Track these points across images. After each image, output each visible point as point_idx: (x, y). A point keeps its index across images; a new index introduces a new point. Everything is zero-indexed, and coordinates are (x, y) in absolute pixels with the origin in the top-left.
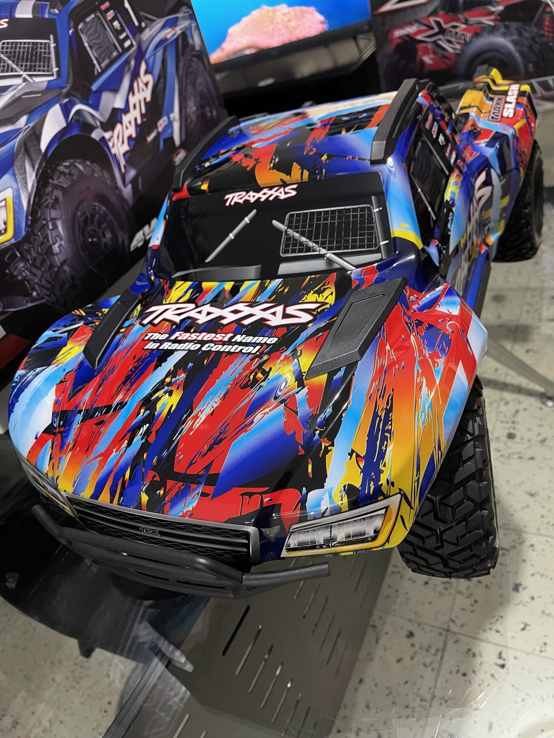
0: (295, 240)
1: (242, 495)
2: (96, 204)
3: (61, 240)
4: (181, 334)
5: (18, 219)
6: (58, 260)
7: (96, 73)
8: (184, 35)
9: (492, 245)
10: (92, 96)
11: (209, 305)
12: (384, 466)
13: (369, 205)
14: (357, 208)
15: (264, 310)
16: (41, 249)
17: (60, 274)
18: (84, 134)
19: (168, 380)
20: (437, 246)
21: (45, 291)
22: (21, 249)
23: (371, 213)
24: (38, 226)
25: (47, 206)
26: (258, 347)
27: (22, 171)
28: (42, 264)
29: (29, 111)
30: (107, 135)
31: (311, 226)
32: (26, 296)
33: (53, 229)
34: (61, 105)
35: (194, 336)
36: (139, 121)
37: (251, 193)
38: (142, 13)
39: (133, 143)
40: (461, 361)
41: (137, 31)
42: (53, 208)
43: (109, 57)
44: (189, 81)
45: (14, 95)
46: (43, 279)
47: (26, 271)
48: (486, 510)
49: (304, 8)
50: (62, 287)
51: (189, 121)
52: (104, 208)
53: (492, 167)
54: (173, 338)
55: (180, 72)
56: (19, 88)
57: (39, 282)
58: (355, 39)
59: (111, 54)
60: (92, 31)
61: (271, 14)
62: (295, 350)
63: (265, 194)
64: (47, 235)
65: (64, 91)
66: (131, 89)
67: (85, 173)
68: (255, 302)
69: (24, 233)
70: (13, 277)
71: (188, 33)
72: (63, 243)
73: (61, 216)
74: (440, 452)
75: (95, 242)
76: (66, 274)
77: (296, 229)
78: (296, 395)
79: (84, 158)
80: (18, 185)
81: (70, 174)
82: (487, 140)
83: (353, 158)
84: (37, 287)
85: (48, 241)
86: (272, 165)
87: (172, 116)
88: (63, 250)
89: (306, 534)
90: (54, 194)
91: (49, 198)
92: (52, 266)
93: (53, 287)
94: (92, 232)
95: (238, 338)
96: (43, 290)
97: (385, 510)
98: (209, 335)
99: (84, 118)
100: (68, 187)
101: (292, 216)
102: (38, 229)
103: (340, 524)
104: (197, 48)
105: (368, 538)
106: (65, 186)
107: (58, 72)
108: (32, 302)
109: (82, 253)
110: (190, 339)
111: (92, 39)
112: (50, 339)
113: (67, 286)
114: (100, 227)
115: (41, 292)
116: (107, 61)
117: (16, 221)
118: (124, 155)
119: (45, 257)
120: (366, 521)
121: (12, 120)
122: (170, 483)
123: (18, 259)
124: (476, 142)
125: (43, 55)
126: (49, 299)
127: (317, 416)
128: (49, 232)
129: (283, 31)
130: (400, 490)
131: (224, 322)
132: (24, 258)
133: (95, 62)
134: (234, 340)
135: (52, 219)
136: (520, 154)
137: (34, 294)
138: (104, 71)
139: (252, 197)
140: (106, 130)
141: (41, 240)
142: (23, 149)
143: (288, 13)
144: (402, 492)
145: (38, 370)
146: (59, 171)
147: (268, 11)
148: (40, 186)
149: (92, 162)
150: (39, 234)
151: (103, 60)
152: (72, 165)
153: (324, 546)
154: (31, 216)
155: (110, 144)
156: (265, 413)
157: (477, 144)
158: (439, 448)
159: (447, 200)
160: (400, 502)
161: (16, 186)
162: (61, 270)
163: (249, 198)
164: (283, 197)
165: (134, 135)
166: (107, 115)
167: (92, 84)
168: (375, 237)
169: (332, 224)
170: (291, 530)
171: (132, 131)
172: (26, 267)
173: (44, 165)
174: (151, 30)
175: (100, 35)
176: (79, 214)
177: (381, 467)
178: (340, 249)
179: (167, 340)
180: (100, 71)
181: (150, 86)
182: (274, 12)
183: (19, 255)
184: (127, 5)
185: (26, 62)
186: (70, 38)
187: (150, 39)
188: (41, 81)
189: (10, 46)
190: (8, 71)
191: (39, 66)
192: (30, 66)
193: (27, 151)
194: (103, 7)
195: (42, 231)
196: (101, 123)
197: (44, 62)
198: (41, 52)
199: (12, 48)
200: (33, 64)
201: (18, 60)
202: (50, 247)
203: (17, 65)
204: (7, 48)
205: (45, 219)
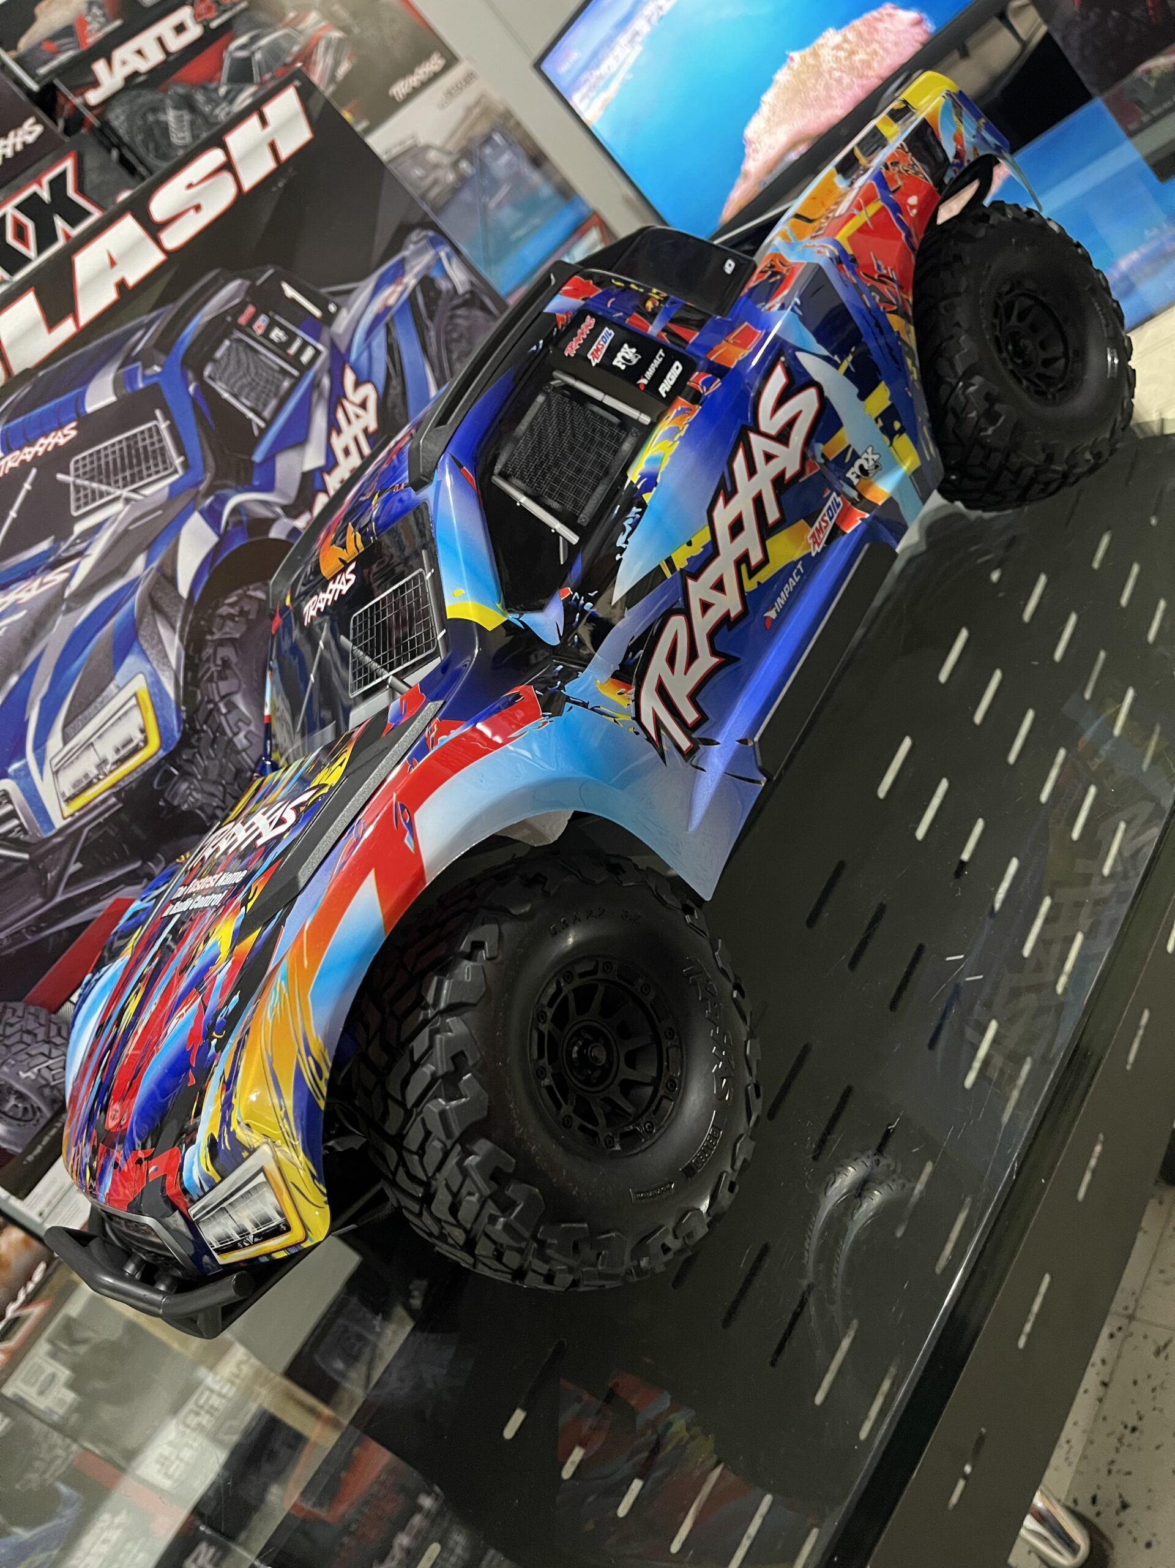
0: (360, 664)
3: (248, 724)
5: (163, 717)
6: (249, 759)
7: (256, 432)
8: (426, 283)
9: (890, 501)
10: (256, 472)
12: (236, 1095)
13: (421, 570)
14: (410, 581)
16: (214, 750)
18: (254, 539)
20: (567, 600)
22: (178, 762)
23: (425, 583)
24: (201, 716)
25: (211, 680)
26: (224, 893)
27: (154, 642)
28: (221, 774)
29: (146, 543)
30: (300, 523)
31: (372, 632)
33: (229, 712)
34: (201, 513)
37: (321, 596)
38: (324, 291)
40: (373, 871)
41: (317, 327)
42: (222, 677)
43: (276, 395)
44: (455, 356)
45: (115, 531)
46: (228, 796)
47: (194, 794)
53: (796, 350)
55: (433, 349)
56: (121, 516)
57: (221, 804)
59: (278, 387)
61: (810, 61)
63: (330, 592)
64: (220, 724)
65: (203, 487)
66: (333, 426)
69: (178, 736)
70: (173, 808)
71: (435, 274)
72: (252, 728)
73: (240, 686)
77: (360, 644)
78: (219, 975)
79: (260, 578)
80: (151, 665)
81: (242, 613)
82: (787, 292)
84: (219, 813)
85: (224, 733)
88: (255, 740)
89: (211, 1225)
90: (219, 657)
91: (212, 665)
92: (239, 771)
97: (263, 1174)
99: (248, 513)
100: (242, 636)
101: (355, 621)
102: (202, 720)
103: (230, 1205)
104: (463, 288)
105: (279, 1225)
106: (237, 636)
107: (185, 465)
111: (236, 382)
116: (273, 403)
117: (161, 721)
119: (224, 760)
120: (256, 1195)
121: (120, 571)
123: (175, 779)
124: (766, 307)
125: (150, 449)
128: (223, 719)
132: (186, 775)
133: (250, 415)
135: (223, 697)
138: (269, 423)
139: (322, 601)
140: (296, 517)
141: (211, 735)
142: (149, 608)
143: (844, 41)
146: (221, 616)
147: (804, 58)
148: (191, 653)
150: (205, 727)
151: (265, 405)
152: (243, 597)
153: (245, 1244)
154: (185, 703)
156: (180, 1017)
158: (308, 1052)
159: (631, 482)
161: (148, 667)
163: (320, 605)
164: (345, 589)
166: (293, 492)
167: (251, 451)
168: (432, 628)
169: (390, 620)
170: (193, 1219)
172: (192, 787)
173: (190, 617)
174: (349, 310)
175: (248, 367)
177: (234, 1098)
178: (401, 664)
180: (262, 424)
183: (176, 772)
184: (290, 292)
185: (123, 470)
186: (194, 400)
187: (352, 328)
188: (157, 490)
189: (88, 461)
190: (94, 500)
191: (148, 468)
192: (133, 475)
193: (157, 607)
194: (243, 320)
195: (210, 721)
196: (284, 508)
197: (155, 458)
198: (145, 447)
199: (92, 462)
200: (136, 470)
201: (108, 477)
202: (231, 740)
203: (109, 484)
204: (84, 466)
205: (210, 701)
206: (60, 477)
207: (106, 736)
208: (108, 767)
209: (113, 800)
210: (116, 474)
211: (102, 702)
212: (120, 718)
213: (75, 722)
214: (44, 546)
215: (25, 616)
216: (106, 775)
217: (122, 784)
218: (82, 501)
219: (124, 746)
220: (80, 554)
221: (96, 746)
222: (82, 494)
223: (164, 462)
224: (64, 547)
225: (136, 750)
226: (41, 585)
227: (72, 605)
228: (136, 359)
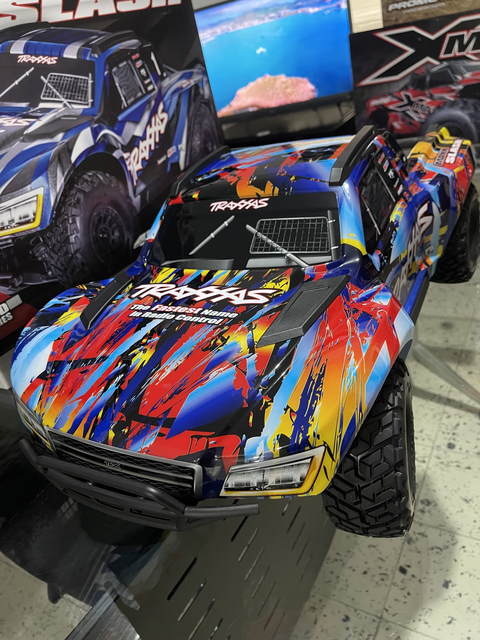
0: (262, 241)
1: (192, 437)
2: (110, 208)
3: (78, 233)
4: (160, 307)
5: (45, 212)
6: (72, 249)
7: (123, 107)
8: (196, 86)
9: (432, 265)
10: (117, 124)
11: (187, 286)
12: (313, 420)
13: (325, 218)
14: (315, 219)
15: (230, 292)
16: (61, 238)
17: (73, 260)
18: (107, 152)
19: (144, 341)
20: (380, 255)
21: (59, 272)
22: (44, 236)
23: (326, 223)
24: (61, 219)
25: (70, 205)
26: (221, 320)
27: (54, 176)
28: (59, 250)
29: (65, 130)
30: (126, 155)
31: (277, 231)
32: (42, 274)
33: (72, 223)
34: (92, 129)
35: (170, 309)
36: (153, 148)
37: (232, 203)
38: (164, 66)
39: (145, 163)
40: (385, 341)
41: (159, 79)
42: (75, 206)
43: (135, 96)
44: (196, 121)
45: (55, 116)
46: (59, 262)
47: (46, 254)
48: (400, 472)
49: (300, 79)
50: (73, 271)
51: (193, 152)
52: (115, 212)
53: (433, 201)
54: (154, 309)
55: (191, 114)
56: (60, 111)
57: (55, 264)
58: (339, 105)
59: (136, 94)
60: (123, 74)
61: (272, 82)
62: (251, 324)
63: (242, 204)
64: (67, 227)
65: (96, 118)
66: (149, 123)
67: (104, 182)
68: (224, 286)
69: (48, 224)
70: (34, 257)
71: (200, 85)
72: (79, 235)
73: (80, 214)
74: (361, 413)
75: (105, 238)
76: (78, 261)
77: (264, 232)
78: (247, 359)
79: (104, 171)
80: (49, 185)
81: (92, 182)
82: (431, 179)
83: (316, 180)
84: (52, 268)
85: (67, 232)
86: (250, 182)
87: (180, 146)
88: (78, 241)
89: (242, 476)
90: (77, 196)
91: (72, 198)
92: (67, 252)
93: (66, 269)
94: (103, 229)
95: (206, 312)
96: (57, 270)
97: (310, 459)
98: (183, 308)
99: (108, 140)
100: (89, 192)
101: (262, 222)
102: (60, 222)
103: (271, 469)
104: (206, 97)
105: (294, 484)
106: (87, 191)
107: (93, 104)
108: (47, 279)
109: (93, 245)
110: (167, 310)
111: (123, 81)
112: (55, 305)
113: (78, 270)
114: (110, 226)
115: (56, 272)
116: (132, 99)
117: (43, 213)
118: (138, 172)
119: (63, 245)
120: (294, 468)
121: (51, 135)
122: (134, 423)
123: (41, 243)
124: (421, 180)
125: (82, 88)
126: (61, 278)
127: (262, 377)
128: (69, 225)
129: (281, 95)
130: (325, 443)
131: (197, 299)
132: (45, 244)
134: (202, 313)
135: (72, 216)
136: (458, 193)
137: (50, 273)
138: (129, 106)
139: (232, 206)
140: (125, 152)
141: (62, 231)
142: (57, 159)
143: (286, 82)
144: (326, 445)
145: (42, 328)
146: (83, 179)
147: (270, 80)
148: (66, 189)
149: (111, 174)
150: (60, 226)
151: (130, 98)
152: (95, 175)
153: (257, 489)
154: (56, 211)
155: (127, 163)
156: (219, 372)
157: (422, 182)
158: (361, 410)
159: (392, 222)
160: (324, 453)
161: (47, 186)
162: (74, 257)
163: (229, 207)
164: (256, 207)
165: (147, 158)
166: (127, 140)
167: (118, 115)
168: (328, 243)
169: (294, 231)
170: (230, 472)
171: (146, 155)
172: (46, 251)
173: (72, 172)
174: (170, 79)
175: (129, 78)
176: (95, 214)
177: (310, 421)
178: (299, 251)
179: (149, 310)
180: (126, 105)
181: (165, 122)
182: (275, 80)
183: (42, 240)
184: (153, 58)
185: (68, 91)
186: (105, 78)
187: (169, 86)
188: (78, 108)
189: (56, 78)
190: (52, 97)
191: (78, 96)
192: (71, 95)
193: (60, 161)
194: (134, 57)
195: (63, 224)
196: (122, 145)
197: (82, 94)
198: (80, 86)
199: (57, 79)
200: (73, 94)
201: (61, 90)
202: (68, 237)
203: (60, 93)
204: (54, 79)
205: (66, 215)
206: (42, 78)
207: (18, 209)
208: (13, 224)
209: (10, 241)
210: (65, 91)
211: (22, 192)
212: (27, 203)
213: (7, 195)
214: (24, 105)
215: (4, 132)
216: (11, 228)
217: (17, 235)
218: (47, 94)
219: (24, 217)
220: (38, 118)
221: (13, 211)
222: (48, 91)
223: (85, 98)
224: (32, 110)
225: (28, 222)
226: (16, 122)
227: (26, 139)
228: (91, 46)
